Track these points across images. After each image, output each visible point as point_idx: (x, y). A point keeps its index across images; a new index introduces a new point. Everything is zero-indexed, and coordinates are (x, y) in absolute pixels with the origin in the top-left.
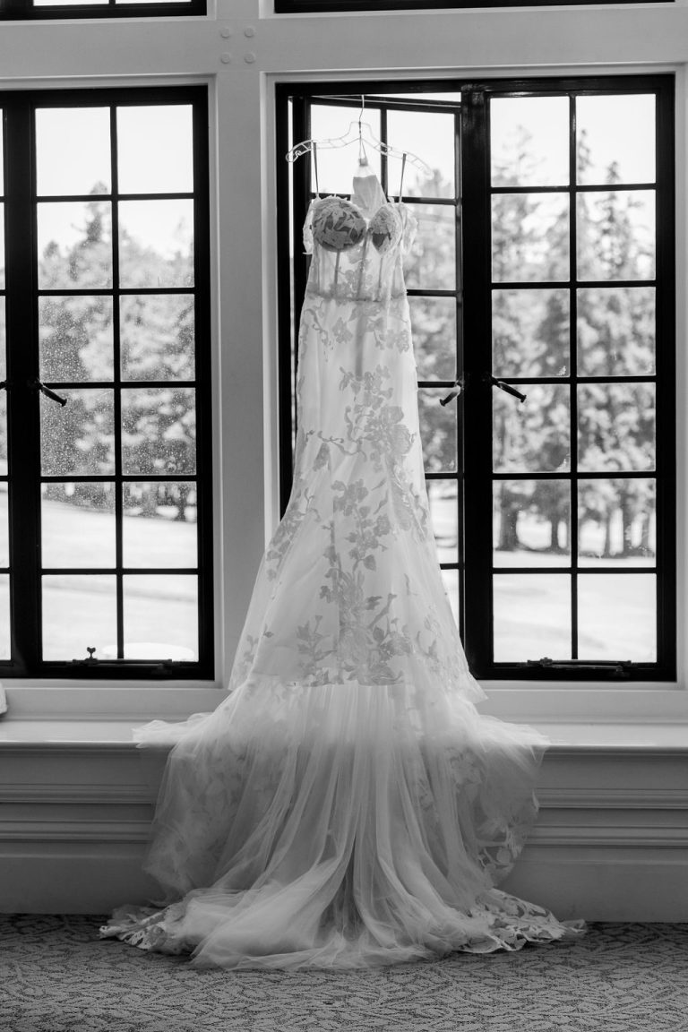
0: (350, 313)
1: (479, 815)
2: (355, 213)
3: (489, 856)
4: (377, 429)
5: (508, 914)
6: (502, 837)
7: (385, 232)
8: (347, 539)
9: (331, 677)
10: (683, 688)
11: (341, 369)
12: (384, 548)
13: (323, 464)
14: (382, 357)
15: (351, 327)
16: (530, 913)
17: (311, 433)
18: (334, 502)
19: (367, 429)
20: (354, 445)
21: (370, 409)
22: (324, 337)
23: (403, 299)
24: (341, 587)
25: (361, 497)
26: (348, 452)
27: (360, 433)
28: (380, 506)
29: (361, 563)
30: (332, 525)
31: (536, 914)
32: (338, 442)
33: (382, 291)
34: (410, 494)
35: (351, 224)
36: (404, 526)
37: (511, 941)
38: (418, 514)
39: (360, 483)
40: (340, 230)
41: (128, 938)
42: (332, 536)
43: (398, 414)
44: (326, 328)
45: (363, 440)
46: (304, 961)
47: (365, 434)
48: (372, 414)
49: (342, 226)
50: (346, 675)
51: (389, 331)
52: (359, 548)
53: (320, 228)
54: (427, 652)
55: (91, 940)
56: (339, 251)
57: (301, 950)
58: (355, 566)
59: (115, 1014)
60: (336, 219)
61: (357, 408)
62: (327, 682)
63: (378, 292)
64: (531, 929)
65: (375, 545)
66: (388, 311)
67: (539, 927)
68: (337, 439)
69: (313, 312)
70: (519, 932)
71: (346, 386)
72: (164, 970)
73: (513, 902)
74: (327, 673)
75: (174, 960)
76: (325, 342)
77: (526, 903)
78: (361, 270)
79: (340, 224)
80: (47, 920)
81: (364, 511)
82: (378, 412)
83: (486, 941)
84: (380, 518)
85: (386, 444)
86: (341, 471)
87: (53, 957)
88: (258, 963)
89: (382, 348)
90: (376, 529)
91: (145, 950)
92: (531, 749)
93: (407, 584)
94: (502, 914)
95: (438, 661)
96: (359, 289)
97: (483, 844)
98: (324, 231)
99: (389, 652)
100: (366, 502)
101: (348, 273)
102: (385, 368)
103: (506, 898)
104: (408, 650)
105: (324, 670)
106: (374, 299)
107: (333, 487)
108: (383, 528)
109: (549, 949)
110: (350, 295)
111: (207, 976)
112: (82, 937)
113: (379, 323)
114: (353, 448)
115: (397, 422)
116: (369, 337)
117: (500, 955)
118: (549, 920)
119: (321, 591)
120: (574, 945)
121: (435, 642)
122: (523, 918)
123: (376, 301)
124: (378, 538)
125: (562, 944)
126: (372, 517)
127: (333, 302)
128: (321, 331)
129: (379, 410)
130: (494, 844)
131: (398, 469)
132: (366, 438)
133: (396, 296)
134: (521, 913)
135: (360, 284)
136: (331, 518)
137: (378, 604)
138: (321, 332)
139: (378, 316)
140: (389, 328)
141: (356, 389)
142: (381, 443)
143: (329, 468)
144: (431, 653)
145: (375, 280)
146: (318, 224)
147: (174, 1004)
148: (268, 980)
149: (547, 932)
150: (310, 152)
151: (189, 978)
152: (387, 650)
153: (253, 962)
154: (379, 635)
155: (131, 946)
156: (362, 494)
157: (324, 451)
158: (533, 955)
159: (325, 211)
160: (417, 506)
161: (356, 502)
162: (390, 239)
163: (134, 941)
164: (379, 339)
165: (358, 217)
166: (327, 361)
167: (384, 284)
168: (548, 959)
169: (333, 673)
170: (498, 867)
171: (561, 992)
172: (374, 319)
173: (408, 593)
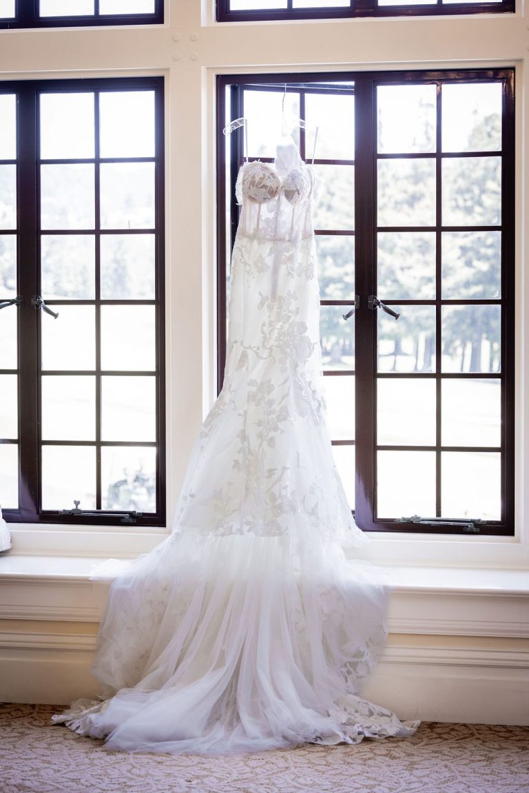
0: (268, 251)
1: (343, 637)
2: (272, 174)
3: (351, 669)
4: (286, 339)
5: (361, 714)
6: (359, 654)
7: (294, 189)
8: (256, 424)
9: (234, 529)
10: (518, 541)
11: (260, 293)
12: (282, 432)
13: (243, 367)
14: (292, 285)
15: (269, 261)
16: (378, 714)
17: (236, 342)
18: (248, 395)
19: (278, 339)
20: (267, 351)
21: (281, 323)
22: (248, 269)
23: (311, 239)
24: (249, 461)
25: (269, 393)
26: (262, 357)
27: (272, 342)
28: (283, 399)
29: (265, 443)
30: (246, 413)
31: (383, 715)
32: (255, 349)
33: (294, 233)
34: (309, 390)
35: (268, 183)
36: (302, 414)
37: (354, 736)
38: (314, 404)
39: (269, 381)
40: (260, 188)
41: (70, 725)
42: (245, 421)
43: (303, 327)
44: (250, 262)
45: (274, 348)
46: (187, 748)
47: (276, 344)
48: (282, 327)
49: (262, 185)
50: (246, 528)
51: (299, 263)
52: (264, 431)
53: (247, 185)
54: (310, 511)
55: (46, 725)
56: (260, 203)
57: (190, 738)
58: (261, 445)
59: (27, 783)
60: (257, 179)
61: (271, 324)
62: (231, 533)
63: (290, 234)
64: (373, 727)
65: (276, 429)
66: (299, 248)
67: (380, 726)
68: (254, 347)
69: (241, 250)
70: (360, 729)
71: (263, 306)
72: (84, 751)
73: (364, 705)
74: (232, 526)
75: (95, 744)
76: (248, 272)
77: (375, 706)
78: (277, 218)
79: (261, 183)
80: (23, 708)
81: (270, 403)
82: (287, 326)
83: (333, 735)
84: (282, 408)
85: (292, 351)
86: (256, 372)
87: (9, 737)
88: (152, 748)
89: (292, 277)
90: (278, 417)
91: (79, 734)
92: (382, 588)
93: (298, 460)
94: (356, 714)
95: (318, 518)
96: (276, 231)
97: (346, 659)
98: (249, 188)
99: (279, 511)
100: (273, 395)
101: (267, 220)
102: (294, 292)
103: (359, 702)
104: (294, 510)
105: (230, 524)
106: (287, 239)
107: (249, 384)
108: (283, 415)
109: (382, 743)
110: (268, 237)
111: (112, 757)
112: (40, 723)
113: (291, 258)
114: (266, 354)
115: (301, 334)
116: (283, 269)
117: (341, 747)
118: (391, 721)
119: (233, 463)
120: (403, 740)
121: (317, 504)
122: (372, 718)
123: (289, 241)
124: (278, 423)
125: (395, 739)
126: (276, 407)
127: (255, 242)
128: (246, 264)
129: (287, 324)
130: (355, 660)
131: (300, 370)
132: (276, 346)
133: (306, 237)
134: (371, 713)
135: (276, 228)
136: (245, 408)
137: (274, 474)
138: (245, 266)
139: (291, 253)
140: (299, 261)
141: (270, 308)
142: (288, 350)
143: (247, 369)
144: (313, 512)
145: (288, 226)
146: (246, 182)
147: (75, 778)
148: (155, 761)
149: (386, 730)
150: (242, 127)
151: (99, 758)
152: (278, 509)
153: (149, 747)
154: (273, 498)
155: (71, 731)
156: (270, 388)
157: (244, 356)
158: (366, 747)
159: (250, 172)
160: (314, 399)
161: (265, 396)
162: (299, 194)
163: (74, 727)
164: (290, 271)
165: (274, 177)
166: (249, 287)
167: (296, 228)
168: (375, 751)
169: (236, 526)
170: (358, 677)
171: (368, 778)
172: (287, 254)
173: (298, 466)
